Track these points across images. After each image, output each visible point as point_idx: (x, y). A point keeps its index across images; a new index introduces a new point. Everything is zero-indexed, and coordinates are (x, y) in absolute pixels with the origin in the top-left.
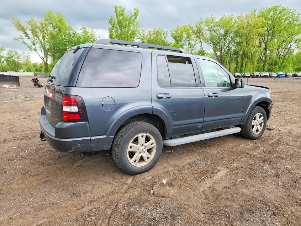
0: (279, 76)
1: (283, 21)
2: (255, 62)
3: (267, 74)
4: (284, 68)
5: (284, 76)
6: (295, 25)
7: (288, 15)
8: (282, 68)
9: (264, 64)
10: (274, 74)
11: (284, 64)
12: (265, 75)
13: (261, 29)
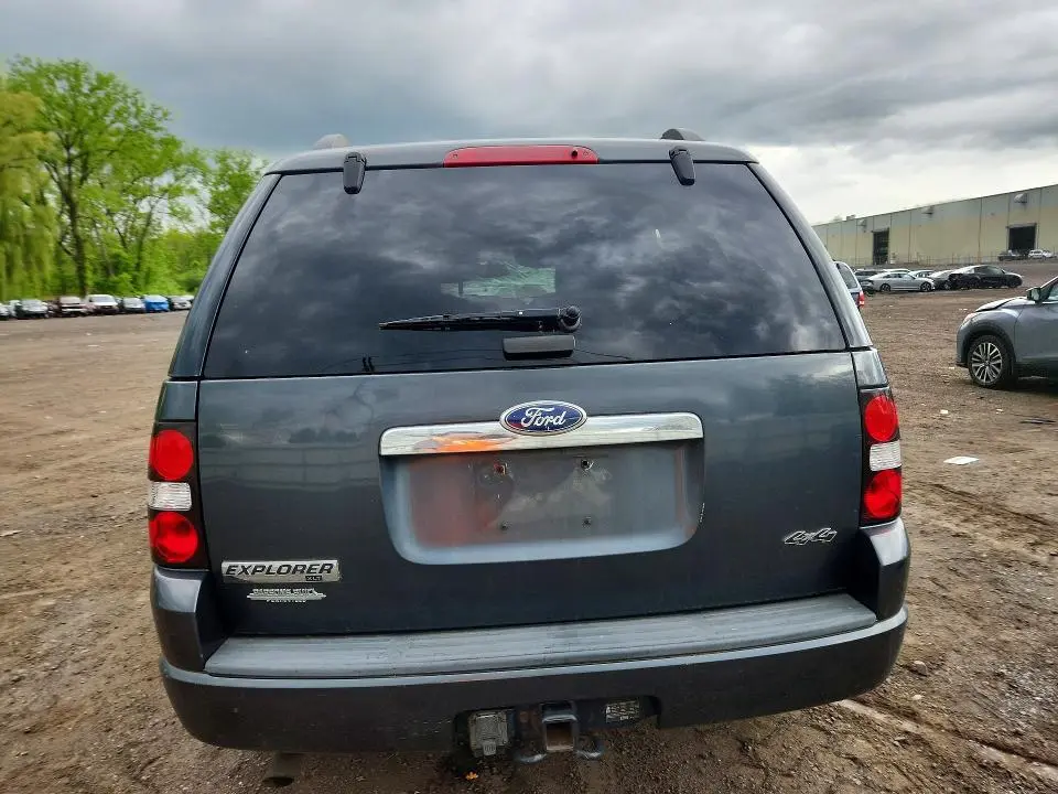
0: (150, 309)
1: (108, 120)
2: (48, 259)
3: (109, 301)
4: (147, 282)
5: (166, 306)
6: (152, 141)
7: (121, 104)
8: (141, 282)
9: (81, 269)
10: (134, 302)
11: (144, 267)
12: (103, 307)
13: (38, 134)
